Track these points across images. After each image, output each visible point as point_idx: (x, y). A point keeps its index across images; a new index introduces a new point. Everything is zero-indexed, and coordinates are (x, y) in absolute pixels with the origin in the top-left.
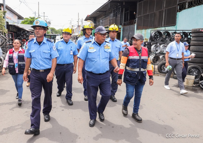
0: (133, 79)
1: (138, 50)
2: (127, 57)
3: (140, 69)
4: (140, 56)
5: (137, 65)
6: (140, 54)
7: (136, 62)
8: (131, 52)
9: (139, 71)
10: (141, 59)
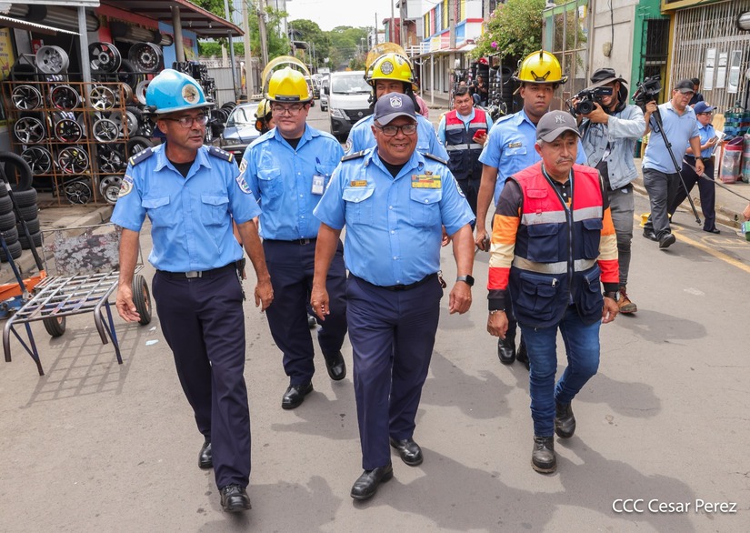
0: (543, 309)
1: (560, 184)
2: (517, 216)
3: (571, 265)
4: (566, 211)
5: (556, 248)
6: (567, 201)
7: (554, 236)
8: (530, 196)
9: (566, 271)
10: (575, 220)
